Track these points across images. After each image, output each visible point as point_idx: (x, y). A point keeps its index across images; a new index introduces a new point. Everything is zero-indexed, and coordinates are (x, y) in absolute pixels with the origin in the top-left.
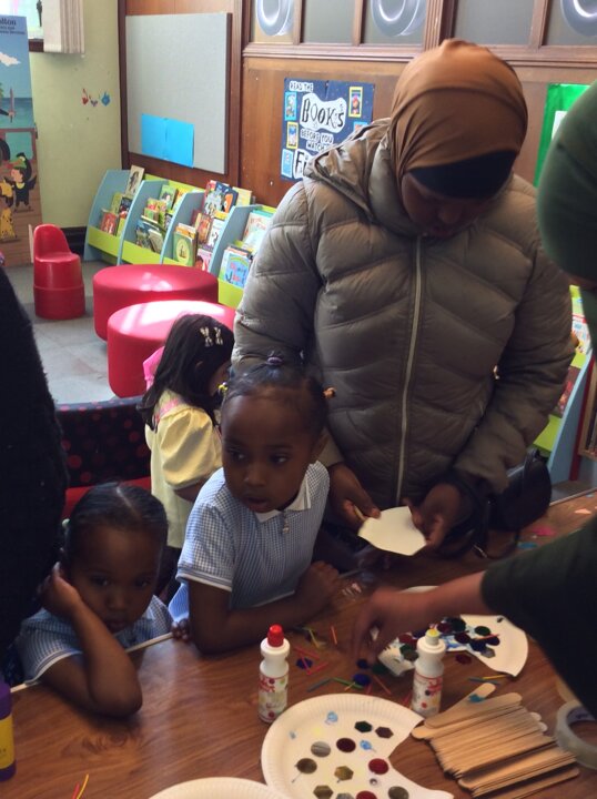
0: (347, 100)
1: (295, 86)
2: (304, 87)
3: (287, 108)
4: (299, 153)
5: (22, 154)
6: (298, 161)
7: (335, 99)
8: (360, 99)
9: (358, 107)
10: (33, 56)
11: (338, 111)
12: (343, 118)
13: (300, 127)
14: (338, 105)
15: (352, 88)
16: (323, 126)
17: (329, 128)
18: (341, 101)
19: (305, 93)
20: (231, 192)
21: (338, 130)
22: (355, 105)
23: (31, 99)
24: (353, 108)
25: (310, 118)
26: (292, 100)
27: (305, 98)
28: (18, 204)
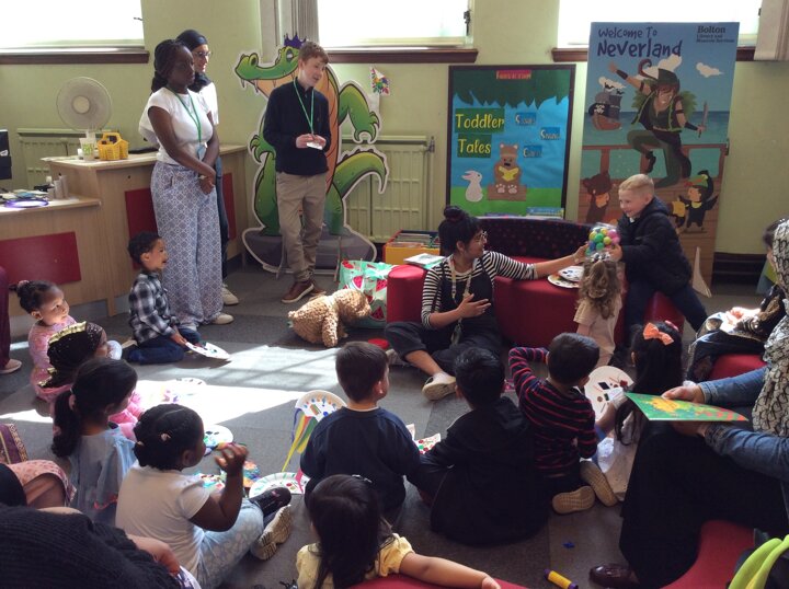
5: (706, 172)
10: (740, 66)
23: (728, 113)
28: (688, 226)
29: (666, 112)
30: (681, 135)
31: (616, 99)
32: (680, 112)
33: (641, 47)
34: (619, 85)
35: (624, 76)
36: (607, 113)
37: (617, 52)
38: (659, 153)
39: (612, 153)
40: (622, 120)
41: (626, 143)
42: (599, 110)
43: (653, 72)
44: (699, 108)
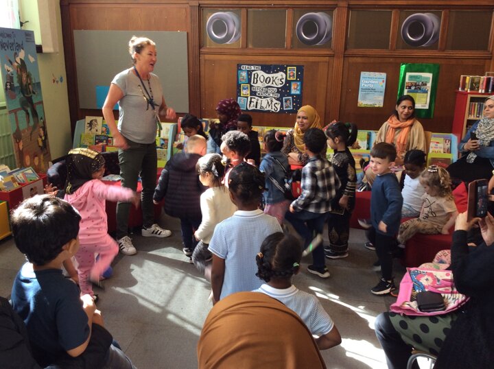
1: (245, 67)
2: (253, 68)
3: (240, 78)
4: (251, 98)
5: (42, 118)
6: (251, 102)
7: (277, 72)
10: (38, 56)
11: (280, 77)
12: (284, 81)
13: (251, 86)
14: (281, 75)
16: (269, 85)
17: (274, 85)
18: (281, 73)
19: (254, 71)
21: (280, 86)
25: (259, 81)
26: (244, 74)
27: (253, 73)
29: (26, 85)
30: (33, 98)
31: (11, 78)
32: (29, 84)
33: (13, 44)
34: (11, 69)
35: (11, 63)
36: (11, 89)
37: (6, 48)
38: (29, 110)
39: (18, 112)
40: (17, 92)
41: (19, 107)
42: (9, 87)
43: (18, 60)
44: (34, 82)
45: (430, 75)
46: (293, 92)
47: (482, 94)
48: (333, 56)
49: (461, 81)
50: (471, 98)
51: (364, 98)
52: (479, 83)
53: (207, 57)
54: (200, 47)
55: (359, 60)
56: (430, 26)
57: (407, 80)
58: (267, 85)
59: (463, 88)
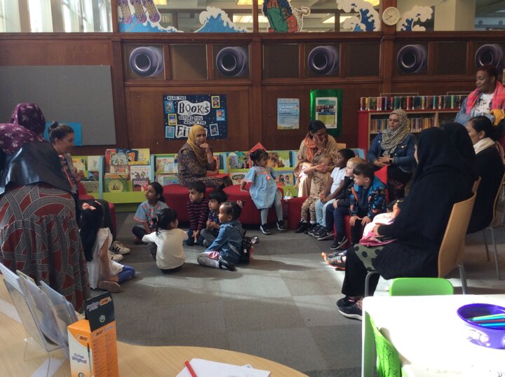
0: (210, 102)
1: (171, 98)
2: (178, 98)
3: (167, 108)
4: (179, 127)
6: (179, 130)
7: (202, 101)
8: (219, 101)
9: (218, 104)
11: (205, 106)
12: (209, 109)
13: (178, 115)
14: (205, 104)
15: (212, 97)
16: (196, 113)
17: (200, 113)
18: (206, 102)
19: (179, 101)
20: (131, 152)
21: (205, 114)
22: (216, 103)
24: (214, 105)
25: (185, 111)
26: (170, 104)
27: (179, 103)
45: (335, 99)
46: (219, 119)
47: (379, 111)
48: (252, 85)
49: (361, 103)
50: (372, 116)
51: (283, 122)
52: (376, 102)
53: (132, 89)
54: (124, 80)
55: (274, 88)
56: (331, 57)
57: (317, 104)
58: (193, 114)
59: (364, 108)
